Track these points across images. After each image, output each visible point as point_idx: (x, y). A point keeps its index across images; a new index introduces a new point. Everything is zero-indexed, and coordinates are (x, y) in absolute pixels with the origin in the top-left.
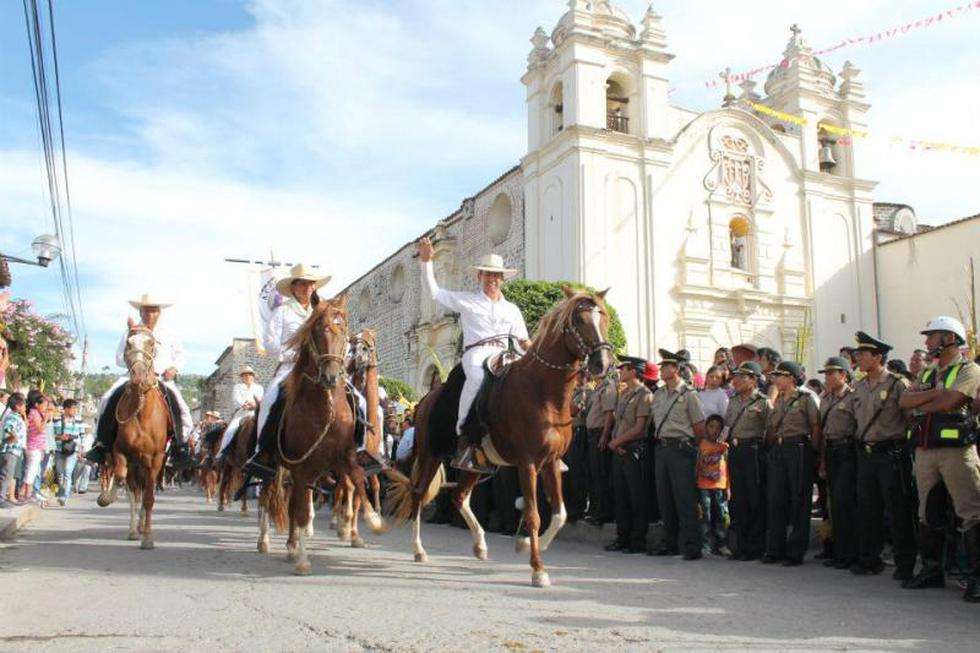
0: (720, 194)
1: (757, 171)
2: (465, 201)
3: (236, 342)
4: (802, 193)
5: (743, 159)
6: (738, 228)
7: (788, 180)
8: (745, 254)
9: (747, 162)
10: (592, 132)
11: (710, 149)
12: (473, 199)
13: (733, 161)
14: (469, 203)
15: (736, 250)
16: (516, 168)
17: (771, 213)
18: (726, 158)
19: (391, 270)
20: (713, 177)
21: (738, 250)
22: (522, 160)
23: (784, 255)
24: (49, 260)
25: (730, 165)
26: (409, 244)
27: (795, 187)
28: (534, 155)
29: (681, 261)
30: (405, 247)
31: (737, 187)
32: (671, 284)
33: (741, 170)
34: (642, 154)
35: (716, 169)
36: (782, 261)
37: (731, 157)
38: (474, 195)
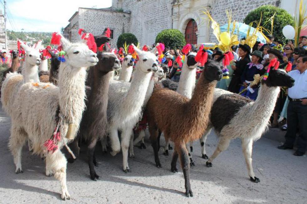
3: (80, 9)
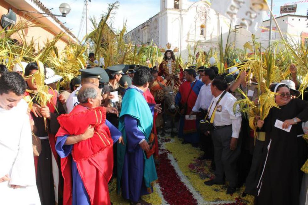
0: (198, 20)
1: (208, 14)
2: (150, 18)
4: (218, 18)
5: (205, 12)
6: (202, 27)
7: (215, 15)
8: (204, 32)
9: (206, 12)
10: (170, 9)
11: (197, 10)
12: (152, 18)
13: (202, 12)
14: (151, 19)
15: (202, 31)
16: (158, 14)
17: (210, 23)
18: (201, 12)
19: (138, 30)
20: (197, 16)
21: (203, 31)
22: (159, 13)
23: (213, 32)
24: (66, 14)
25: (201, 13)
26: (141, 25)
27: (217, 16)
28: (161, 12)
29: (188, 35)
30: (140, 25)
31: (203, 18)
32: (186, 39)
33: (204, 14)
34: (181, 13)
35: (198, 15)
36: (212, 33)
37: (202, 11)
38: (152, 17)
